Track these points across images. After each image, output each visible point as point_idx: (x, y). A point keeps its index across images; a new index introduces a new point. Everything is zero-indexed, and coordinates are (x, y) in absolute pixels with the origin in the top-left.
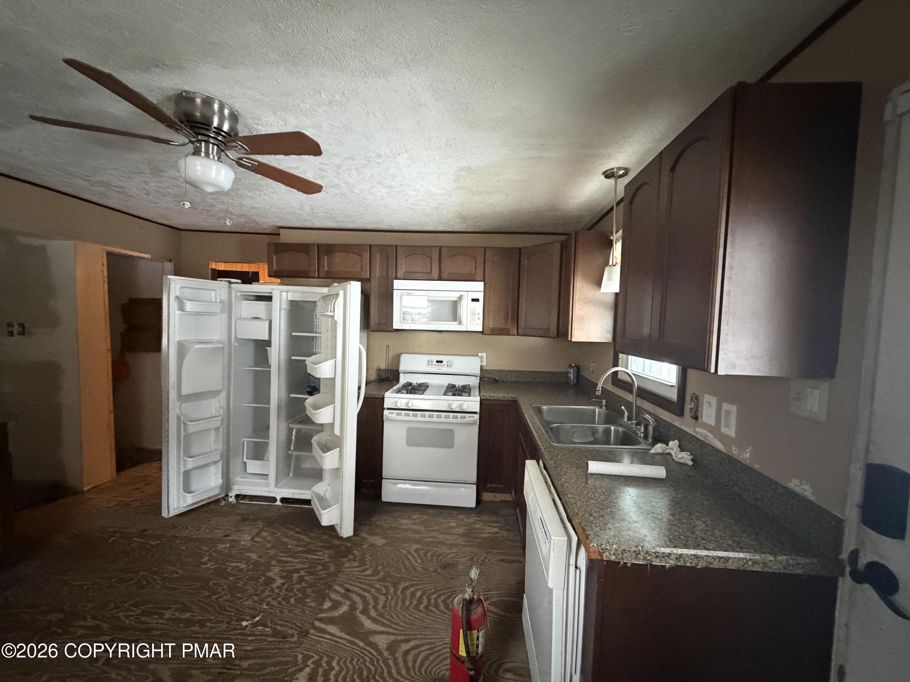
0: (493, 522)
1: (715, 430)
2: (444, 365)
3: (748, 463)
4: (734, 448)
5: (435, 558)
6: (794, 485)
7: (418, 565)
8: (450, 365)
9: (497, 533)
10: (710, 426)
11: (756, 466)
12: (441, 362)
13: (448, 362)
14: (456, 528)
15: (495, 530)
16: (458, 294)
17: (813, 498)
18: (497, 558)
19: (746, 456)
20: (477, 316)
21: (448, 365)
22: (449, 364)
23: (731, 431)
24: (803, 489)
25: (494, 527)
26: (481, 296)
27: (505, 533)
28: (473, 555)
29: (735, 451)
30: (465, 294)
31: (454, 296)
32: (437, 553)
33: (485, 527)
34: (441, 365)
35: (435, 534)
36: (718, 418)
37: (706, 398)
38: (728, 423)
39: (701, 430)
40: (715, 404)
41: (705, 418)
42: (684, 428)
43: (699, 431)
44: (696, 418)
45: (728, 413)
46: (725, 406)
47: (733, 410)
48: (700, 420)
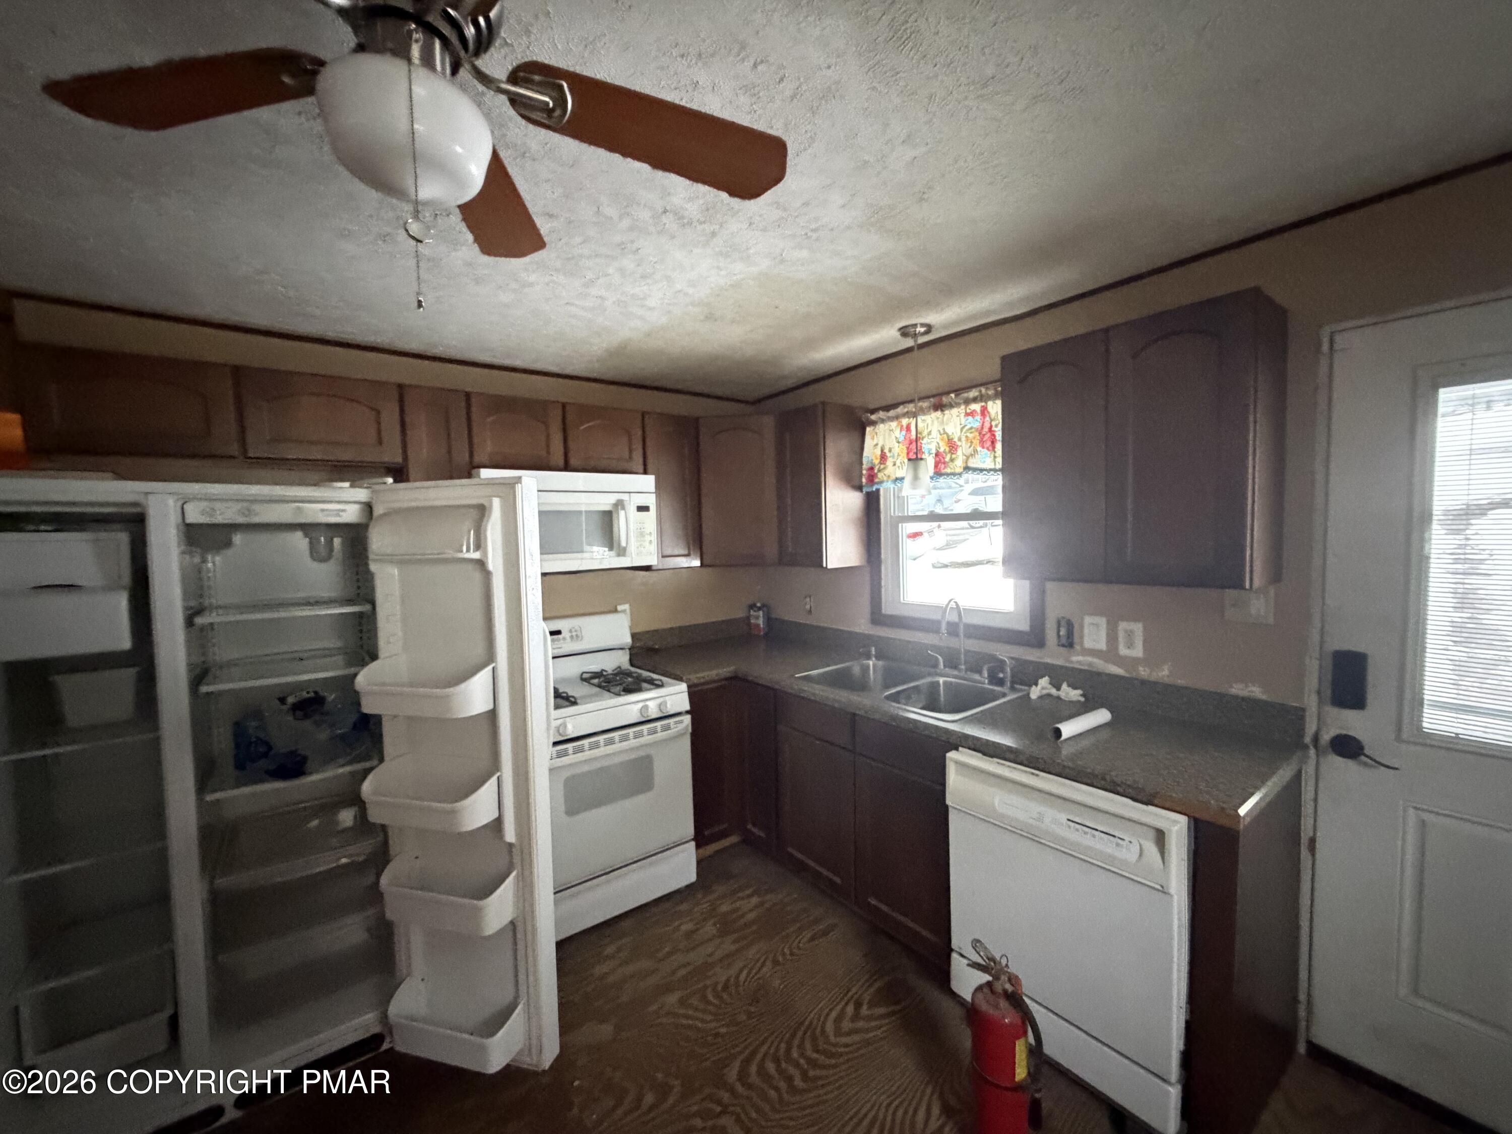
0: (740, 889)
1: (1111, 654)
2: (564, 639)
3: (1167, 680)
4: (1141, 669)
5: (725, 996)
6: (1238, 690)
7: (713, 1025)
8: (577, 636)
9: (762, 904)
10: (1101, 651)
11: (1180, 682)
12: (558, 632)
13: (571, 631)
14: (697, 930)
15: (755, 900)
16: (612, 499)
17: (1264, 697)
18: (805, 940)
19: (1163, 674)
20: (648, 538)
21: (572, 637)
22: (574, 634)
23: (1138, 651)
24: (1249, 691)
25: (749, 896)
26: (651, 500)
27: (771, 899)
28: (771, 956)
29: (1144, 671)
30: (625, 497)
31: (605, 502)
32: (720, 987)
33: (738, 904)
34: (559, 640)
35: (679, 958)
36: (1112, 638)
37: (1088, 620)
38: (1130, 645)
39: (1080, 658)
40: (1104, 625)
41: (1088, 643)
42: (1049, 660)
43: (1078, 660)
44: (1070, 645)
45: (1130, 634)
46: (1123, 626)
47: (1138, 628)
48: (1077, 647)
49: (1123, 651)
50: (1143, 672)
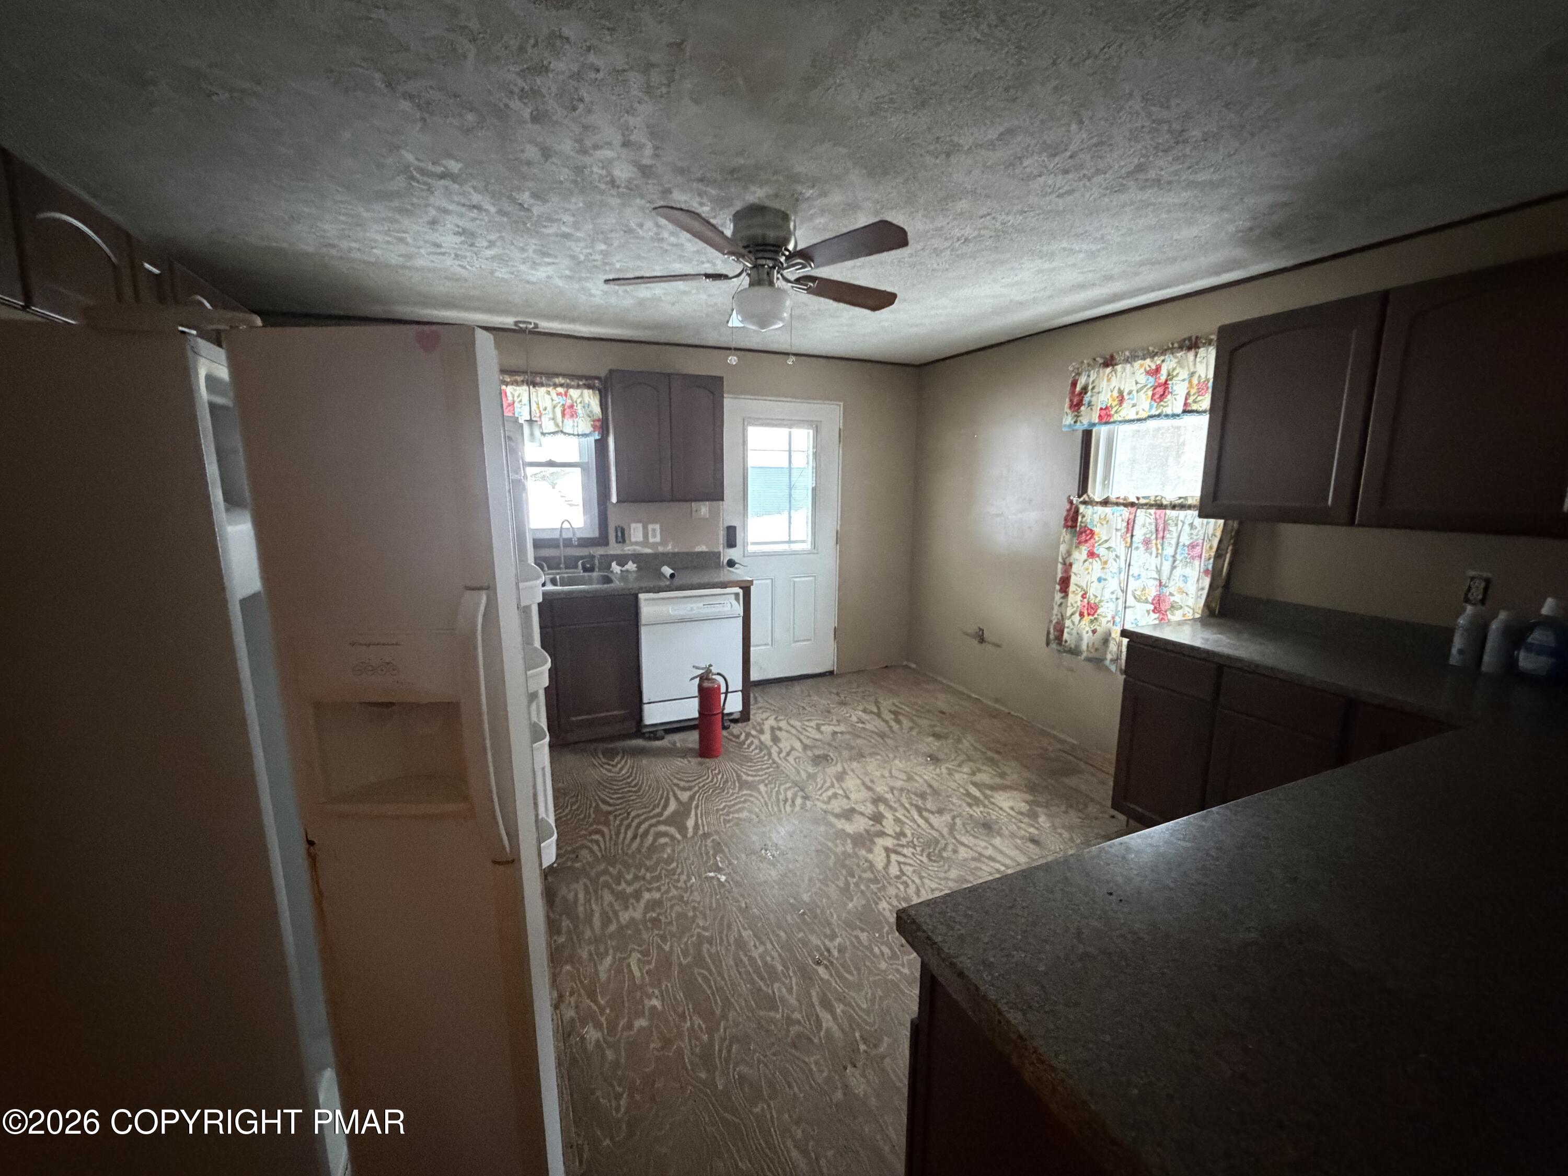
1: (645, 542)
3: (671, 551)
4: (659, 548)
6: (698, 549)
10: (640, 542)
11: (676, 550)
17: (707, 550)
19: (669, 547)
23: (658, 539)
24: (702, 549)
36: (646, 536)
37: (633, 525)
38: (654, 536)
39: (629, 548)
40: (641, 528)
41: (633, 539)
42: (612, 553)
43: (628, 549)
44: (624, 541)
45: (654, 530)
46: (650, 527)
47: (657, 527)
48: (627, 542)
49: (651, 540)
50: (661, 549)
